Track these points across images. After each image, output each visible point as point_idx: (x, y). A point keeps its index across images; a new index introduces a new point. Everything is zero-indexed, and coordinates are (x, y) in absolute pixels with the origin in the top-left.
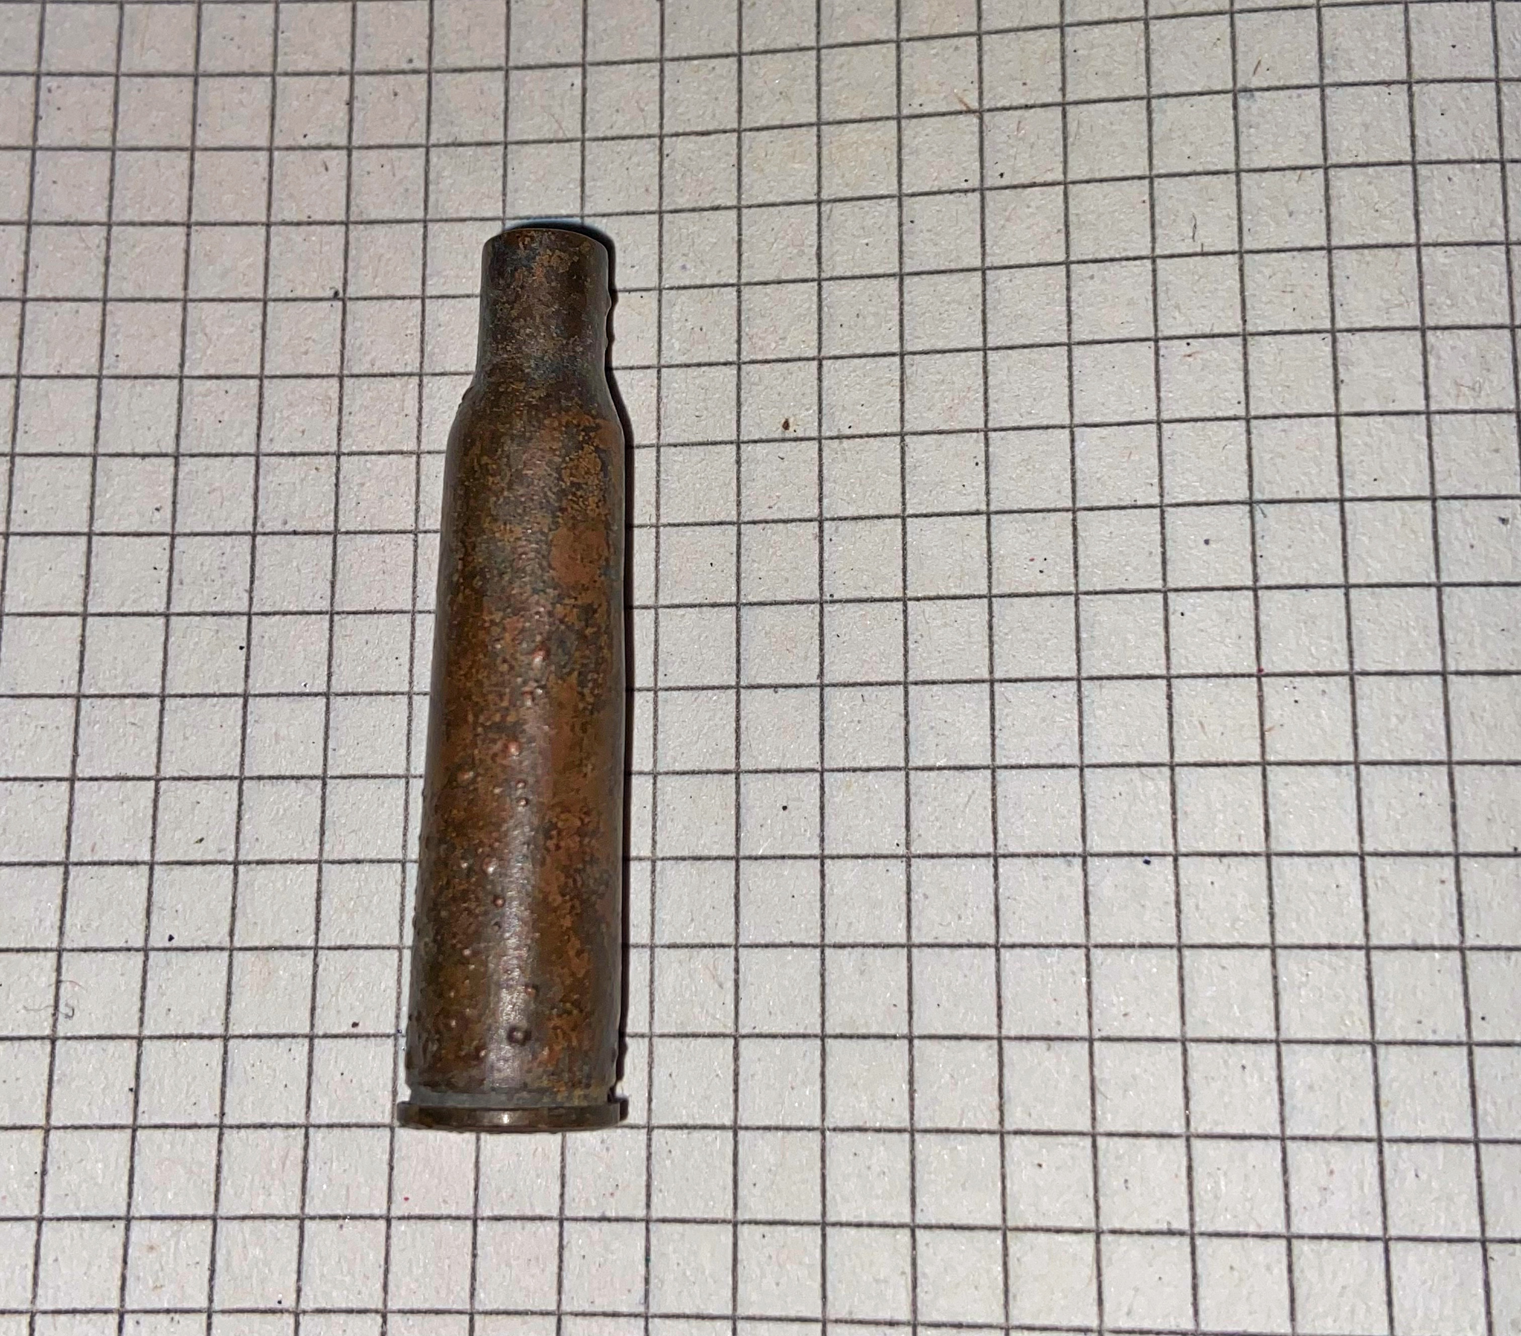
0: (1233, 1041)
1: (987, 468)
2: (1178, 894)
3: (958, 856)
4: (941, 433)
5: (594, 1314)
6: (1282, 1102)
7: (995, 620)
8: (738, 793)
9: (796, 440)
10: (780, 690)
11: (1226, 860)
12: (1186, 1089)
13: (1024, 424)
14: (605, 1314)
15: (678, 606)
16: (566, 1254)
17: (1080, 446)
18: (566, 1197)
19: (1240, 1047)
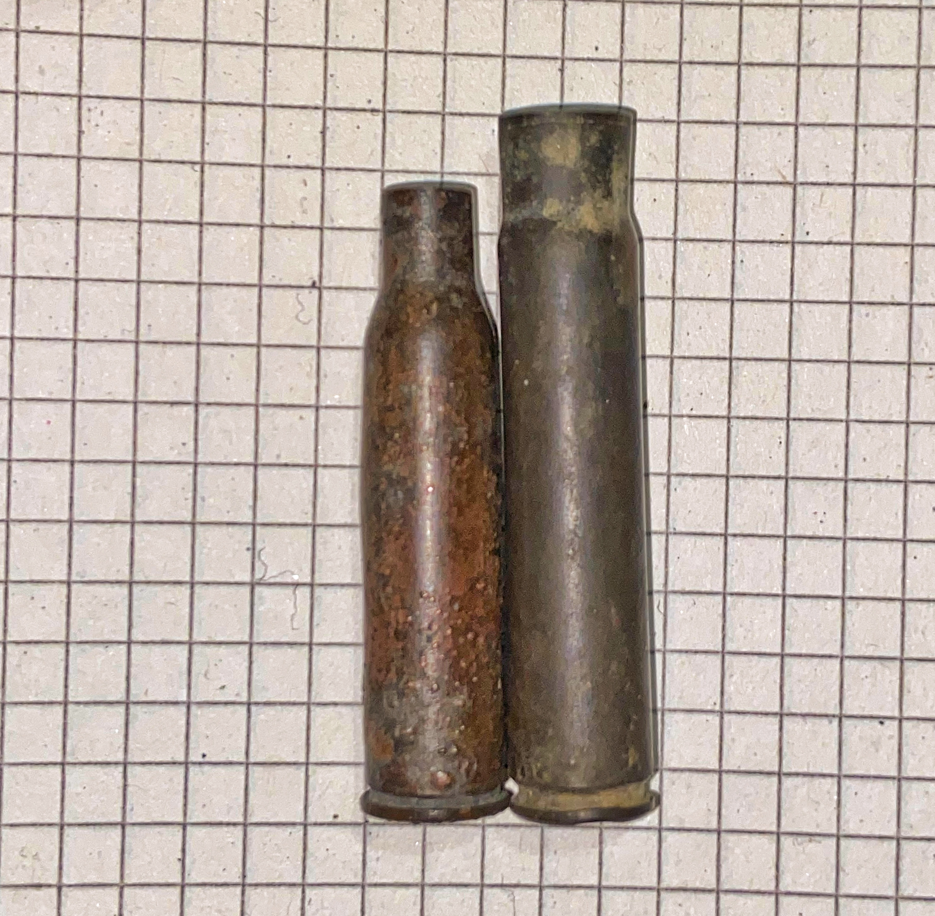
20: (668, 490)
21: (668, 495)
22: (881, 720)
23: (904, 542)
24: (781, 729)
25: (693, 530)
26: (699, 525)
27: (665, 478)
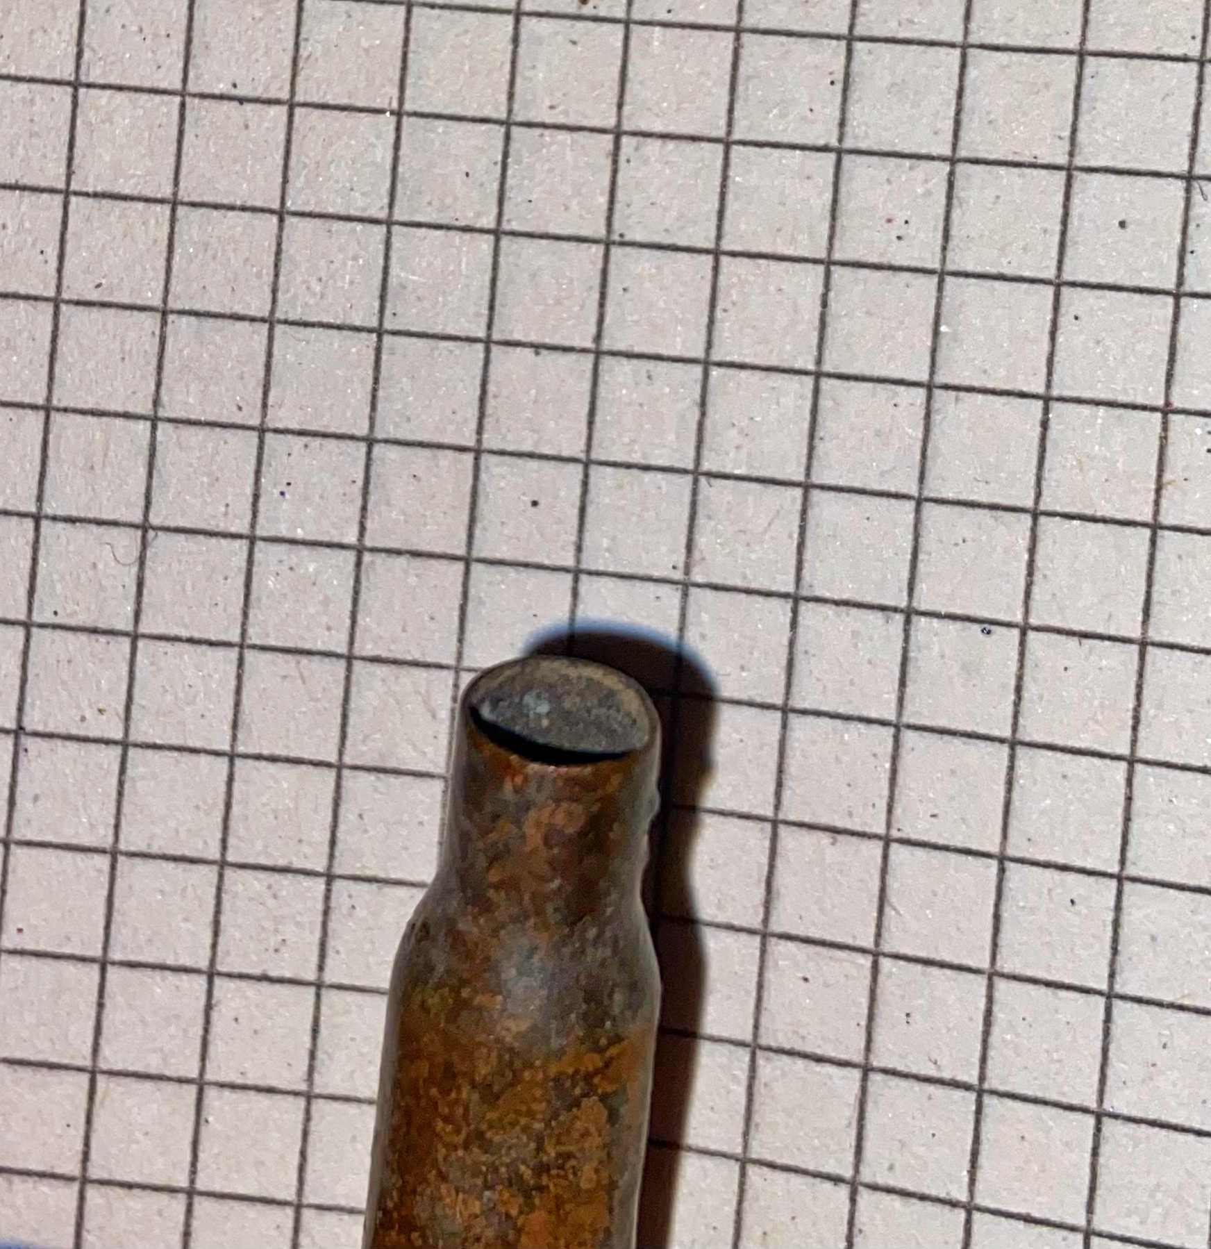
0: (1064, 868)
1: (845, 90)
2: (1020, 678)
3: (748, 592)
4: (789, 34)
5: (244, 1087)
6: (1115, 951)
7: (832, 295)
8: (476, 477)
9: (596, 19)
10: (544, 352)
11: (1088, 643)
12: (997, 917)
13: (901, 35)
14: (258, 1089)
15: (419, 225)
16: (215, 1015)
17: (972, 73)
18: (220, 948)
19: (1071, 877)
20: (615, 162)
21: (615, 172)
22: (987, 627)
23: (1058, 285)
24: (794, 624)
25: (656, 239)
26: (667, 231)
27: (610, 138)
